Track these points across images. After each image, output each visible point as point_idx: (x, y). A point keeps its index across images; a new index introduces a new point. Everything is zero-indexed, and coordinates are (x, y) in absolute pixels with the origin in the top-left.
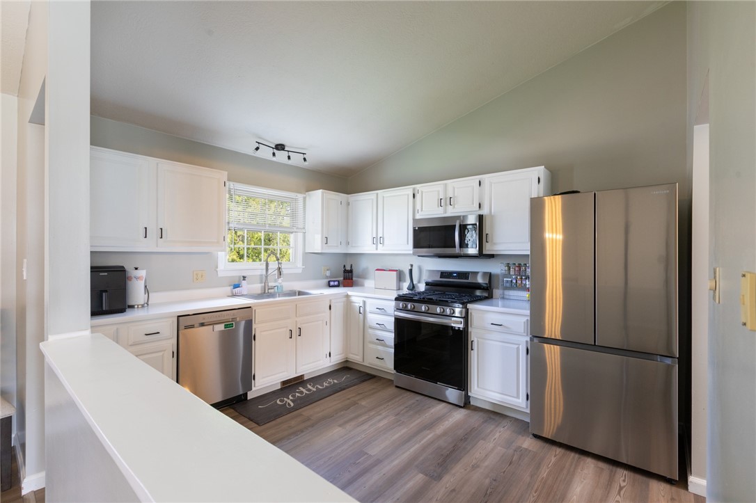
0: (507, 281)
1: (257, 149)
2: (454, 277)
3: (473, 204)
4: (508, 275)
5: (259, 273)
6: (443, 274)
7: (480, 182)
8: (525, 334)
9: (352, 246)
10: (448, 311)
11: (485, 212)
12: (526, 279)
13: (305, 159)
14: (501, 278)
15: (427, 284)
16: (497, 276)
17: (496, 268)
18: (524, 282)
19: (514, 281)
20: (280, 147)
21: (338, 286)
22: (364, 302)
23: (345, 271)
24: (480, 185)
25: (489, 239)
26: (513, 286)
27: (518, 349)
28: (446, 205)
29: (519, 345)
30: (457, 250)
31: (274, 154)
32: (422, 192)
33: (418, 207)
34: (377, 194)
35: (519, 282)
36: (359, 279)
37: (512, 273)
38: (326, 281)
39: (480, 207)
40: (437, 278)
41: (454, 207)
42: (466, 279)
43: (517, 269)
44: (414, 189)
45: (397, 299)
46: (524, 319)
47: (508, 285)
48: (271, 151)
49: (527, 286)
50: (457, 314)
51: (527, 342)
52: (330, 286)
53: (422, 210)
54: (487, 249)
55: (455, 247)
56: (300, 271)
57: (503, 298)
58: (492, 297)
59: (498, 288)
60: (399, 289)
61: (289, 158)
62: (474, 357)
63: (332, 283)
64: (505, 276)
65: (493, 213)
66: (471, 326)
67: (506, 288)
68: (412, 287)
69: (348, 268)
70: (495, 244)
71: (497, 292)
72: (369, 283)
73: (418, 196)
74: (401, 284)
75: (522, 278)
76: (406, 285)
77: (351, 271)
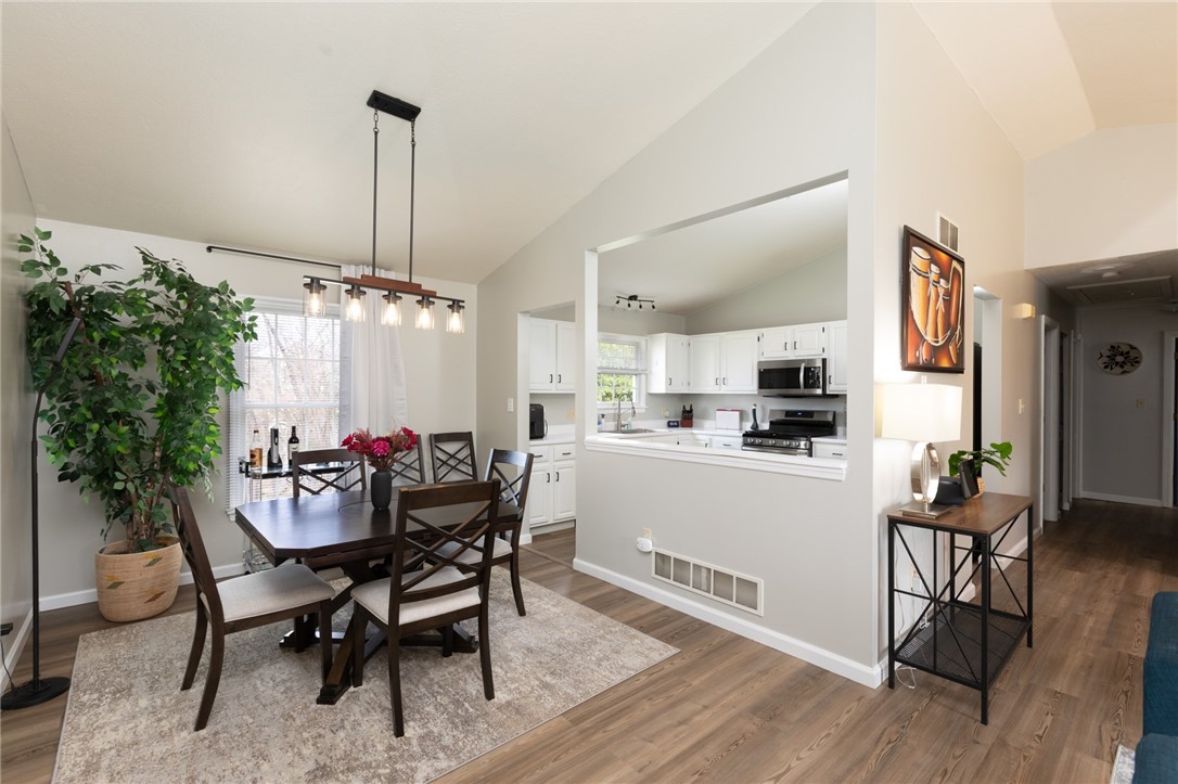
1: (618, 302)
2: (799, 416)
3: (817, 348)
5: (613, 411)
6: (788, 413)
7: (823, 328)
9: (693, 387)
10: (794, 444)
11: (828, 356)
13: (653, 307)
15: (771, 423)
16: (841, 414)
17: (840, 407)
20: (633, 298)
21: (677, 426)
22: (710, 440)
23: (684, 411)
24: (823, 331)
25: (832, 381)
28: (791, 349)
30: (802, 391)
31: (629, 305)
32: (767, 336)
33: (763, 350)
36: (698, 420)
38: (665, 422)
39: (824, 351)
40: (782, 417)
41: (799, 351)
42: (810, 417)
44: (759, 333)
45: (744, 435)
48: (627, 302)
50: (802, 446)
52: (670, 426)
54: (831, 389)
55: (799, 387)
56: (644, 411)
58: (834, 433)
59: (842, 426)
60: (743, 427)
61: (641, 307)
63: (672, 424)
68: (755, 426)
69: (688, 409)
71: (840, 429)
72: (709, 424)
73: (763, 340)
74: (745, 422)
76: (750, 424)
77: (691, 411)
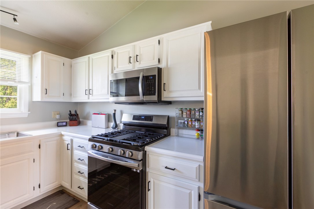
0: (181, 122)
2: (142, 120)
3: (154, 59)
4: (182, 117)
6: (135, 117)
7: (159, 41)
8: (197, 180)
9: (74, 97)
11: (162, 66)
12: (195, 121)
14: (176, 120)
15: (125, 124)
16: (174, 118)
17: (172, 112)
18: (194, 124)
19: (186, 123)
21: (66, 126)
22: (72, 140)
23: (71, 115)
24: (159, 43)
25: (166, 88)
26: (186, 126)
27: (190, 194)
28: (134, 62)
29: (192, 190)
30: (141, 97)
32: (118, 53)
33: (115, 65)
34: (89, 57)
35: (190, 123)
36: (85, 120)
37: (184, 116)
38: (55, 122)
39: (159, 62)
40: (131, 120)
41: (140, 63)
42: (150, 121)
43: (188, 113)
44: (112, 52)
46: (196, 165)
47: (181, 125)
49: (196, 127)
51: (199, 188)
52: (58, 126)
53: (117, 67)
54: (165, 96)
55: (139, 95)
56: (26, 116)
57: (178, 136)
58: (170, 135)
59: (174, 128)
60: (108, 127)
62: (151, 196)
63: (61, 124)
64: (179, 118)
65: (169, 67)
66: (148, 167)
67: (180, 128)
68: (116, 126)
69: (73, 113)
70: (170, 92)
71: (173, 131)
72: (89, 123)
73: (115, 57)
74: (109, 123)
75: (192, 120)
76: (112, 124)
77: (76, 115)
